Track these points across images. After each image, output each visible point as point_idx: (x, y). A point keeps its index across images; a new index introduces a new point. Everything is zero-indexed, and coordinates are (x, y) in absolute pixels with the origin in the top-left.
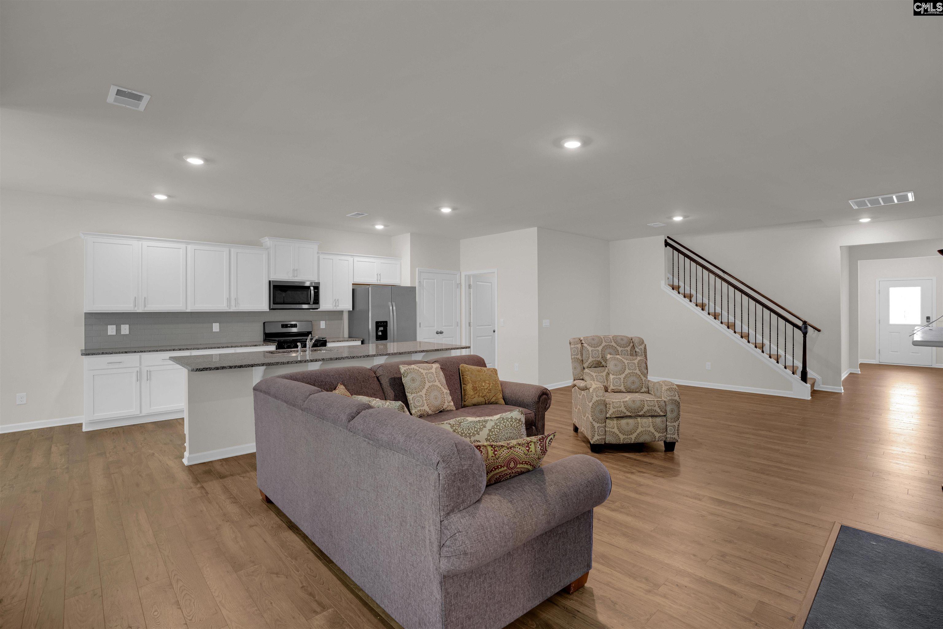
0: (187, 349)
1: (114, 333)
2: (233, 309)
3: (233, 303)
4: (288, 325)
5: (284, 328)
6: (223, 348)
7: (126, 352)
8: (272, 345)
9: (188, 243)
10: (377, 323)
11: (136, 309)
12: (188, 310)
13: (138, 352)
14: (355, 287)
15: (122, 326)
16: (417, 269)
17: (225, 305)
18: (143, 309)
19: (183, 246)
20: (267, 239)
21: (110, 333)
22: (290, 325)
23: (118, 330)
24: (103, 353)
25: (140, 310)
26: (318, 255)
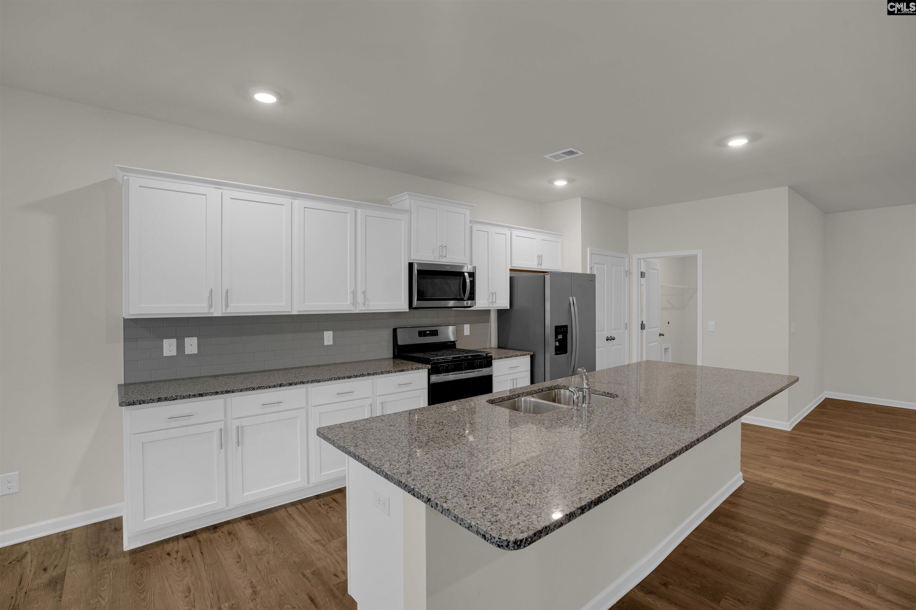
0: (301, 382)
1: (174, 353)
2: (360, 309)
3: (360, 298)
4: (427, 332)
5: (422, 337)
6: (356, 377)
7: (201, 395)
8: (424, 368)
9: (295, 196)
10: (557, 328)
11: (212, 310)
12: (295, 312)
13: (222, 393)
14: (515, 274)
15: (186, 339)
16: (588, 249)
17: (349, 303)
18: (224, 311)
19: (286, 200)
20: (407, 197)
21: (166, 353)
22: (429, 332)
23: (181, 347)
24: (159, 400)
25: (217, 313)
26: (471, 225)
